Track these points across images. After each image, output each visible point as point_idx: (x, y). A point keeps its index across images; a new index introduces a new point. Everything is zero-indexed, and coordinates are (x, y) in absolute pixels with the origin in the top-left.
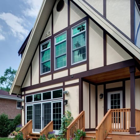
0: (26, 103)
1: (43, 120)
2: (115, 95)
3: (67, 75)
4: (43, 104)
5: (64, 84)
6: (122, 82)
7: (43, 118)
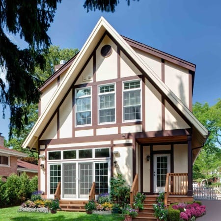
0: (48, 161)
1: (79, 183)
2: (162, 158)
3: (117, 133)
4: (79, 163)
5: (112, 142)
6: (170, 145)
7: (79, 180)
